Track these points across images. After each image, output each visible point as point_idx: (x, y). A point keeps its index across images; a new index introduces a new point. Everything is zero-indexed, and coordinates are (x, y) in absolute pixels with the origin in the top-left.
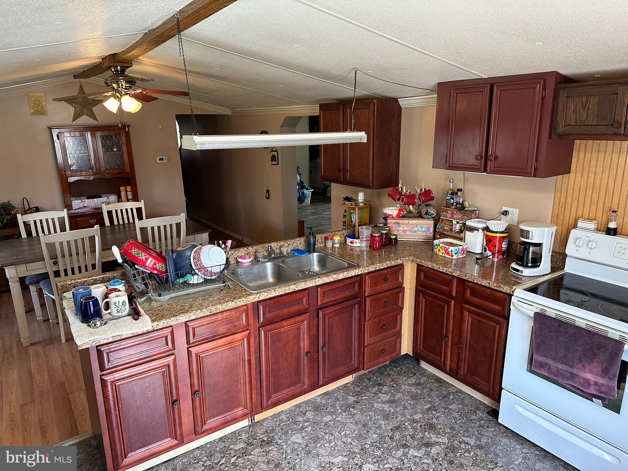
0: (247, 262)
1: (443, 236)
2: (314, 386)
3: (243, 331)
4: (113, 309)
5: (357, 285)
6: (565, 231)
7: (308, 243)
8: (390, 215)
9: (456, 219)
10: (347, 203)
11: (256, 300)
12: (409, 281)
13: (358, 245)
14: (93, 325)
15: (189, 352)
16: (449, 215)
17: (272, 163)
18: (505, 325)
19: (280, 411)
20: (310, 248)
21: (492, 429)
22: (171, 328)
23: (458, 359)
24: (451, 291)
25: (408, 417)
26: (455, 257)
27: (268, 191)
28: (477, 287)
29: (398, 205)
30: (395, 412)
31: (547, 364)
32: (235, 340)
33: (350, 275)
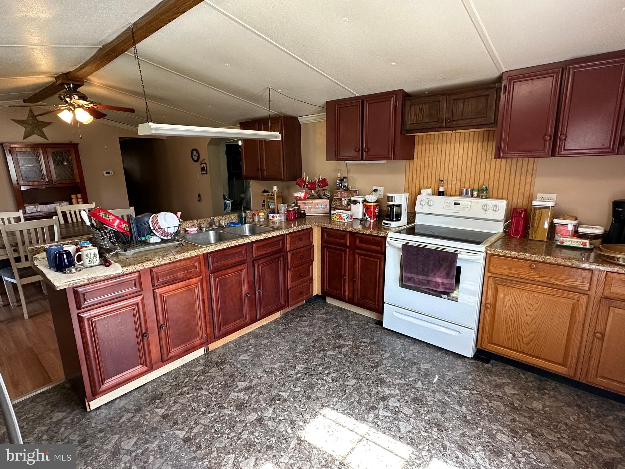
0: (194, 231)
1: (336, 209)
2: (254, 320)
3: (197, 277)
4: (86, 261)
5: (281, 242)
6: (413, 197)
7: (240, 217)
8: (299, 197)
9: (344, 197)
10: (265, 194)
11: (206, 251)
12: (316, 241)
13: (278, 218)
14: (68, 272)
15: (154, 293)
16: (339, 195)
17: (202, 173)
18: (383, 259)
19: (228, 341)
20: (242, 221)
21: (380, 332)
22: (139, 273)
23: (354, 290)
24: (346, 242)
25: (323, 333)
26: (346, 221)
27: (199, 195)
28: (363, 236)
29: (304, 190)
30: (314, 331)
31: (412, 278)
32: (191, 284)
33: (276, 235)
